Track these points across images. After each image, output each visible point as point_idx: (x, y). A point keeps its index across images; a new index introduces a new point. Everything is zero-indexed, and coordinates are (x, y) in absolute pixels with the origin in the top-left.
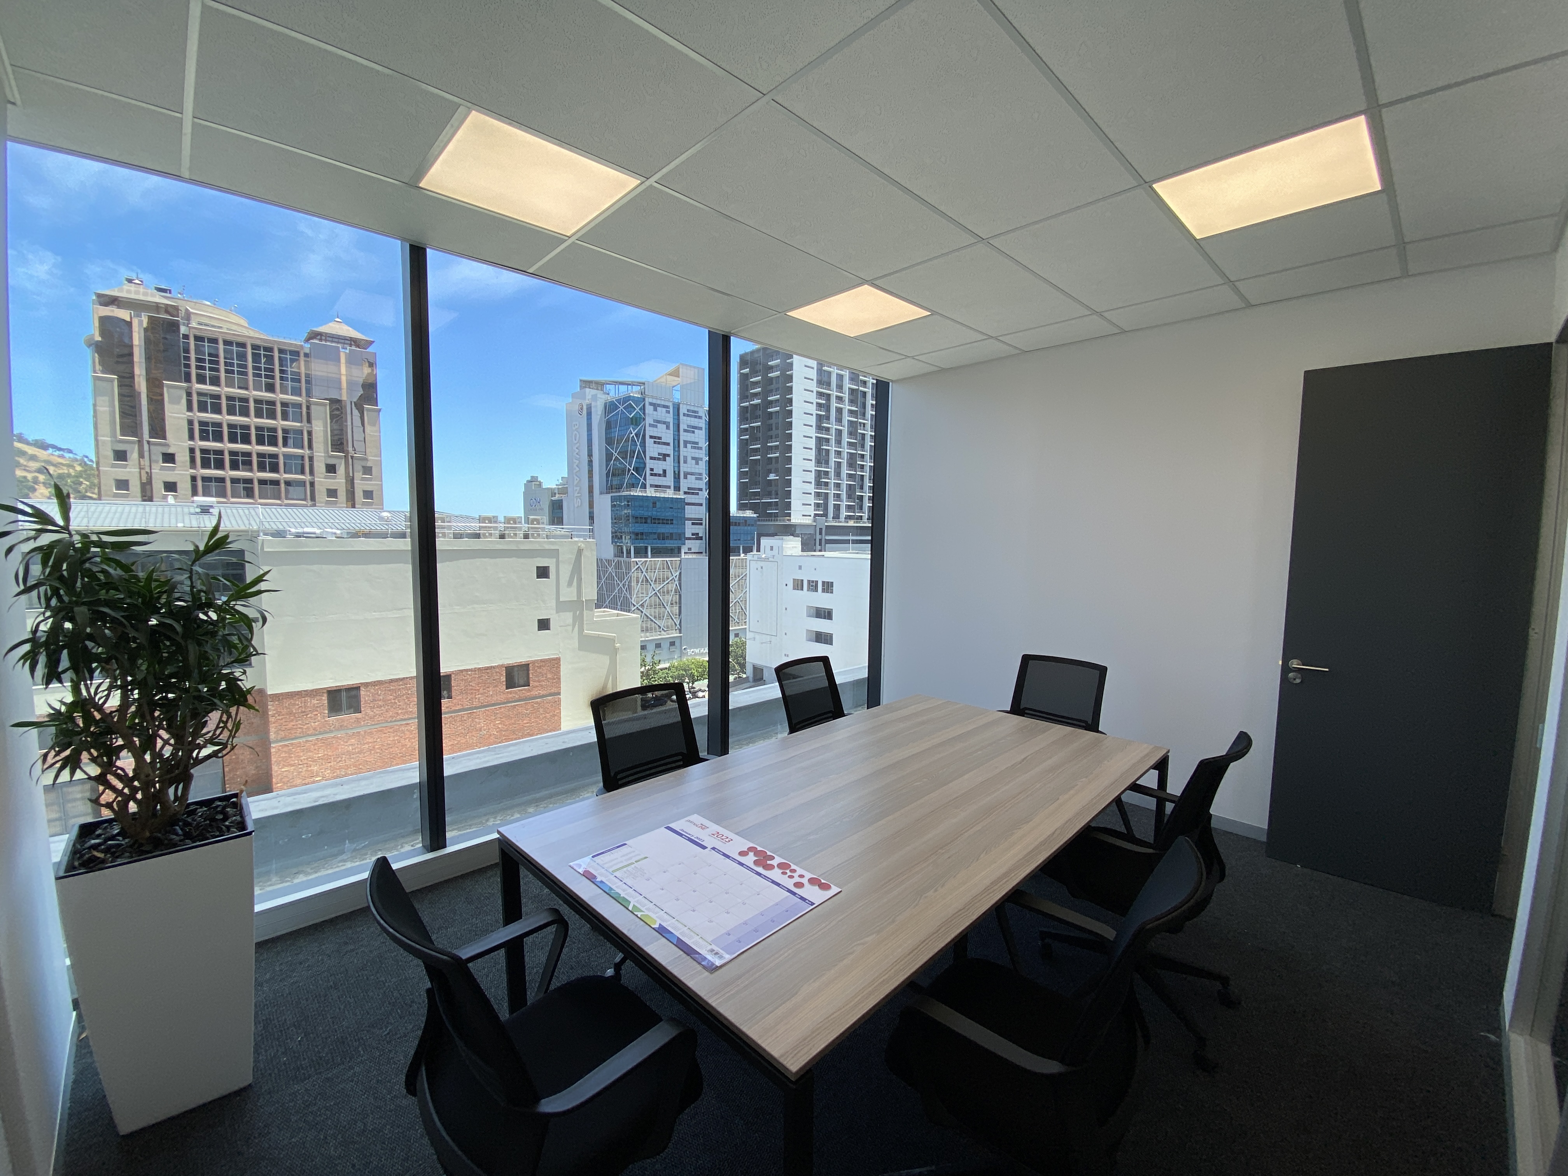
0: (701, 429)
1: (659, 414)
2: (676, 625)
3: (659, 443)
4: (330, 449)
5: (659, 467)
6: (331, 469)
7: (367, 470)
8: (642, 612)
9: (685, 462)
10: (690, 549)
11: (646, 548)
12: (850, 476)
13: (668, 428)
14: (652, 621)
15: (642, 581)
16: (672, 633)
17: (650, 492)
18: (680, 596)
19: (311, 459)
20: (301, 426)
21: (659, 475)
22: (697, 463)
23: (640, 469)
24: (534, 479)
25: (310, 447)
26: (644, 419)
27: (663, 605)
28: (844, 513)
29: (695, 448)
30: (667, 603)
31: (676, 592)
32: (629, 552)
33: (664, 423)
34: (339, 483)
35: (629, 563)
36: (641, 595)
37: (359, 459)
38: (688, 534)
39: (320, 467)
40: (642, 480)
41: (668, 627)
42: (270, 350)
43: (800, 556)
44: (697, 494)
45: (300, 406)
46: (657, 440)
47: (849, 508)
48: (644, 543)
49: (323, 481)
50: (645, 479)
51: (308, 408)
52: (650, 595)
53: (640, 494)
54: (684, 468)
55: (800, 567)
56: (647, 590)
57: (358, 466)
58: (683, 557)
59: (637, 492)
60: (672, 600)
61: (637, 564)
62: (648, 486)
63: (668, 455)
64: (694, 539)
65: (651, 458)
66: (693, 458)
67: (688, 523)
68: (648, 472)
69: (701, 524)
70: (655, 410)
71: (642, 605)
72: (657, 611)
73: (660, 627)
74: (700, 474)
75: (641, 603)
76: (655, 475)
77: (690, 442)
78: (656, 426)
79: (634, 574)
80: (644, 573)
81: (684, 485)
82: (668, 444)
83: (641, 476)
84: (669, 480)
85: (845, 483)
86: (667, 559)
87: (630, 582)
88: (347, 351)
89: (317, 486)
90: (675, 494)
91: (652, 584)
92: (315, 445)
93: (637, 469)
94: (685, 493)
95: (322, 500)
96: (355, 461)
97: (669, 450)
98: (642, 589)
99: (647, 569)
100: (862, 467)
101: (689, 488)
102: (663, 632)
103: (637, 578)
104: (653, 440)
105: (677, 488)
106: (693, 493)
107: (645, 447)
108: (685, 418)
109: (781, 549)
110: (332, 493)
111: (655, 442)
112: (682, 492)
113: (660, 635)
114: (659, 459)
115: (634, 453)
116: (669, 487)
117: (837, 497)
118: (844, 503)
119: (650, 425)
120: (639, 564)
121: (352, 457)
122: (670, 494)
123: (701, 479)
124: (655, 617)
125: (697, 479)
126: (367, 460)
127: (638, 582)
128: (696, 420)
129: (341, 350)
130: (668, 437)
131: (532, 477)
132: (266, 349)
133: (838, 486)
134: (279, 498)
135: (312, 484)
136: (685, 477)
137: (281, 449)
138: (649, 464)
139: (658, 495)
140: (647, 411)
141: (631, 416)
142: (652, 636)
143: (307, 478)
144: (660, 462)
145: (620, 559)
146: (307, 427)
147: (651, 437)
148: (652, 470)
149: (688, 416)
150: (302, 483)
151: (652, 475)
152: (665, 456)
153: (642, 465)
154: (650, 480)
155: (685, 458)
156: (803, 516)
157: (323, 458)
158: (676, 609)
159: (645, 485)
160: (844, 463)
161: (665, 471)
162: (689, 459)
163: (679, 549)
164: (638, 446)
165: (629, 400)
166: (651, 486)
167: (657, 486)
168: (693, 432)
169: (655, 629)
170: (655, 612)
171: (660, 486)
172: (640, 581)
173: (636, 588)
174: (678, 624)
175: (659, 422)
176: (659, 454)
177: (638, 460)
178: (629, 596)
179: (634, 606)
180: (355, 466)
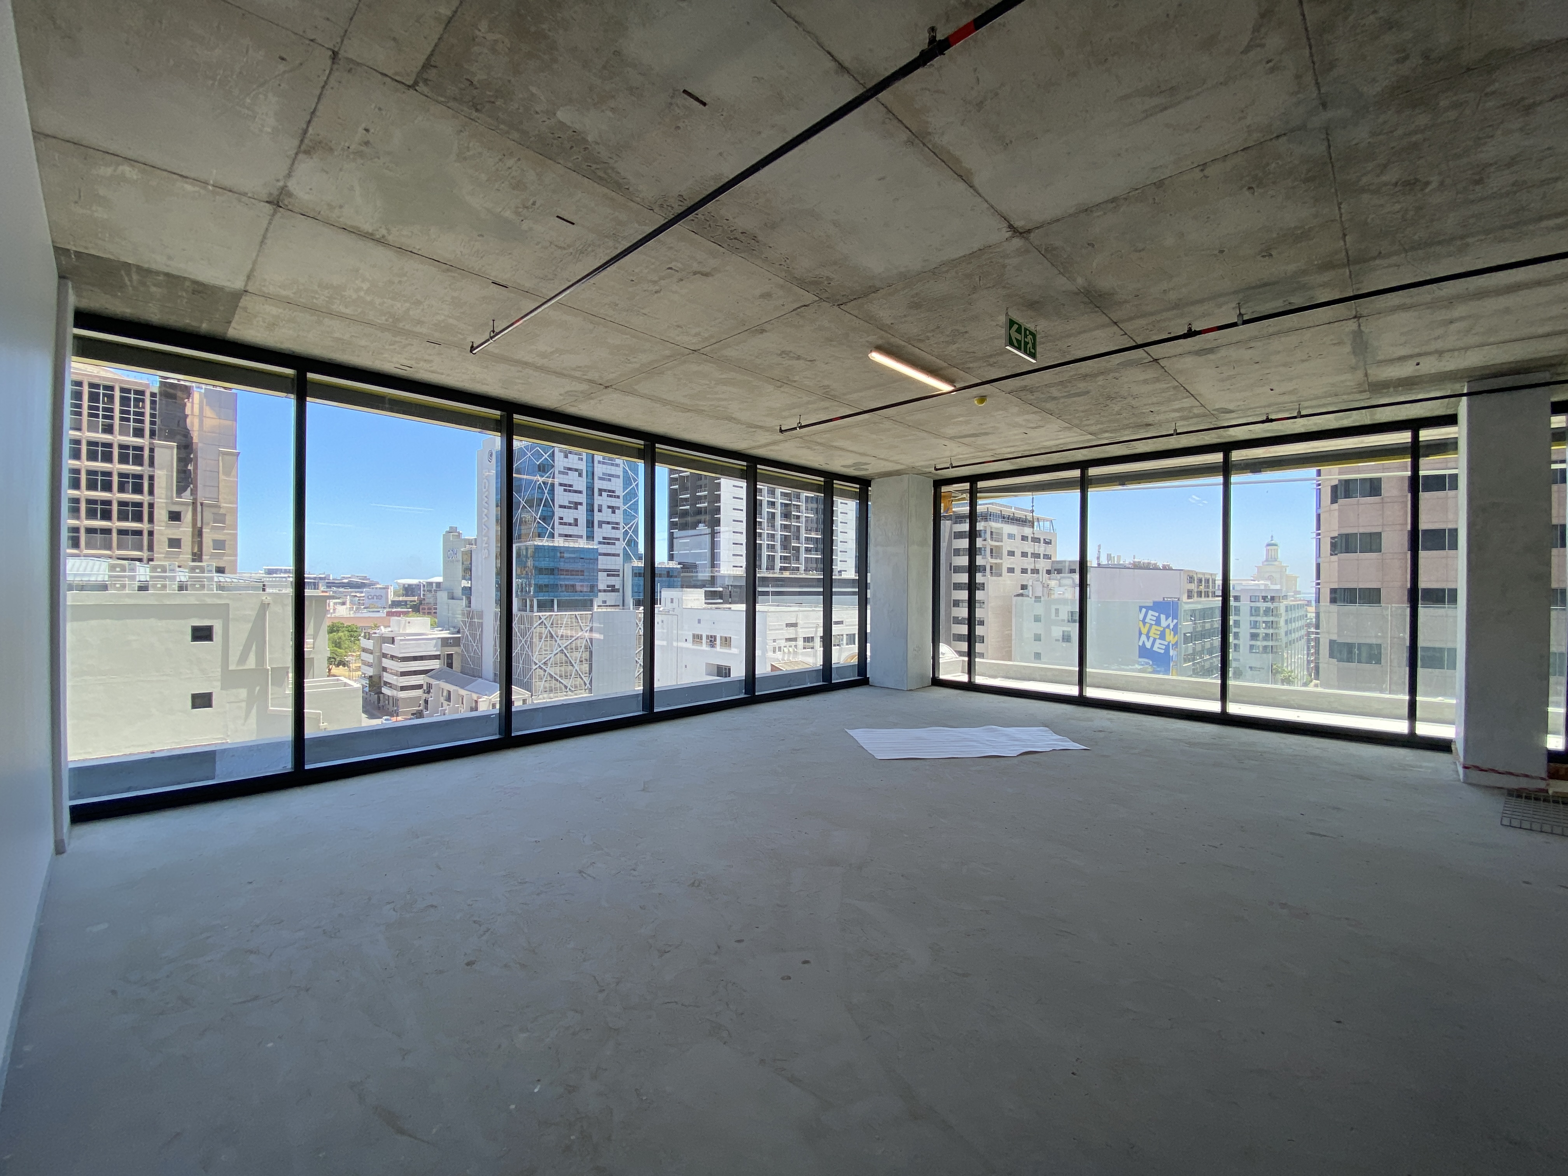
0: (618, 477)
1: (570, 461)
2: (585, 684)
3: (570, 491)
4: (175, 495)
5: (569, 515)
6: (175, 516)
7: (220, 518)
8: (545, 671)
9: (600, 511)
10: (605, 602)
11: (553, 601)
12: (785, 527)
13: (580, 475)
14: (557, 680)
15: (546, 637)
16: (581, 694)
17: (559, 542)
18: (591, 653)
19: (151, 506)
20: (141, 470)
21: (570, 524)
22: (614, 512)
23: (547, 518)
24: (453, 530)
25: (151, 492)
26: (553, 466)
27: (571, 663)
28: (778, 564)
29: (611, 496)
30: (576, 660)
31: (586, 648)
32: (532, 606)
33: (576, 470)
34: (184, 532)
35: (532, 617)
36: (544, 652)
37: (210, 506)
38: (601, 586)
39: (161, 514)
40: (549, 529)
41: (576, 687)
42: (112, 388)
43: (704, 609)
44: (614, 544)
45: (141, 449)
46: (568, 488)
47: (784, 559)
48: (549, 596)
49: (163, 529)
50: (553, 528)
51: (152, 450)
52: (555, 652)
53: (546, 544)
54: (598, 517)
55: (699, 621)
56: (551, 646)
57: (208, 515)
58: (595, 610)
59: (545, 542)
60: (581, 657)
61: (540, 618)
62: (556, 535)
63: (581, 504)
64: (609, 591)
65: (561, 506)
66: (609, 507)
67: (602, 576)
68: (557, 521)
69: (618, 575)
70: (566, 457)
71: (545, 663)
72: (563, 669)
73: (566, 687)
74: (617, 524)
75: (544, 661)
76: (565, 524)
77: (605, 491)
78: (567, 474)
79: (536, 629)
80: (549, 628)
81: (599, 534)
82: (580, 492)
83: (549, 525)
84: (582, 529)
85: (779, 533)
86: (577, 613)
87: (532, 638)
88: (203, 391)
89: (156, 536)
90: (588, 544)
91: (558, 639)
92: (156, 491)
93: (543, 518)
94: (600, 543)
95: (161, 551)
96: (204, 509)
97: (582, 498)
98: (546, 646)
99: (552, 624)
100: (798, 517)
101: (604, 538)
102: (570, 693)
103: (541, 633)
104: (563, 488)
105: (590, 537)
106: (608, 544)
107: (554, 494)
108: (600, 465)
109: (680, 601)
110: (175, 543)
111: (565, 490)
112: (596, 541)
113: (566, 695)
114: (570, 508)
115: (541, 500)
116: (581, 537)
117: (772, 547)
118: (779, 553)
119: (560, 472)
120: (543, 618)
121: (202, 504)
122: (582, 544)
123: (617, 529)
124: (561, 676)
125: (613, 528)
126: (220, 507)
127: (541, 638)
128: (613, 468)
129: (195, 389)
130: (580, 484)
131: (451, 528)
132: (106, 388)
133: (772, 537)
134: (110, 548)
135: (151, 533)
136: (600, 526)
137: (115, 494)
138: (559, 513)
139: (567, 544)
140: (556, 458)
141: (538, 463)
142: (557, 697)
143: (144, 526)
144: (571, 511)
145: (523, 613)
146: (149, 471)
147: (561, 485)
148: (561, 518)
149: (604, 463)
150: (139, 533)
151: (561, 524)
152: (576, 505)
153: (550, 514)
154: (559, 529)
155: (600, 506)
156: (734, 566)
157: (164, 505)
158: (586, 667)
159: (553, 534)
160: (778, 511)
161: (576, 520)
162: (604, 508)
163: (591, 601)
164: (546, 494)
165: (536, 447)
166: (560, 535)
167: (566, 536)
168: (610, 480)
169: (561, 689)
170: (560, 671)
171: (570, 536)
172: (544, 636)
173: (538, 645)
174: (588, 683)
175: (570, 469)
176: (570, 502)
177: (545, 509)
178: (530, 654)
179: (536, 664)
180: (204, 514)
